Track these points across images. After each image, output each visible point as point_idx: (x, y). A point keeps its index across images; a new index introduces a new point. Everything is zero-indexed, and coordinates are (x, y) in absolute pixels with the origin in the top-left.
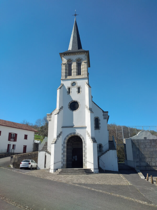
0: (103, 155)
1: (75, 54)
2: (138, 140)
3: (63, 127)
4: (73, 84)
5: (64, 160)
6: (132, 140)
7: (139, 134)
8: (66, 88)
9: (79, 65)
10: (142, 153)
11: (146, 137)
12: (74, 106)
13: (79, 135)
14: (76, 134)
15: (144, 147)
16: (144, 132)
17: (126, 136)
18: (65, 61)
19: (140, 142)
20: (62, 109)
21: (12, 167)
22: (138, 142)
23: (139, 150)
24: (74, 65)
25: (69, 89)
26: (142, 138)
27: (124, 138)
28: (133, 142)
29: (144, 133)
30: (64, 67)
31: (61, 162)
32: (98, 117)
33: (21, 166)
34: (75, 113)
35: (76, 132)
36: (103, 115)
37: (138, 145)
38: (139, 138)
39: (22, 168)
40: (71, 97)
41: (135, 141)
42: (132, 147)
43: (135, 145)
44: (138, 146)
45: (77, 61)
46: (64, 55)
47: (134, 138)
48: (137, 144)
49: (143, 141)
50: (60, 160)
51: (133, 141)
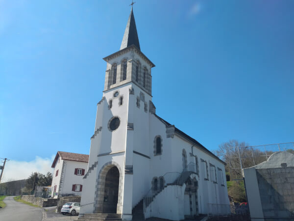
1: (120, 54)
2: (270, 169)
3: (99, 156)
4: (116, 95)
5: (96, 201)
6: (256, 170)
7: (270, 159)
8: (108, 101)
9: (125, 67)
10: (279, 194)
11: (285, 164)
12: (114, 123)
14: (112, 163)
15: (283, 182)
16: (281, 154)
17: (246, 165)
18: (109, 66)
19: (273, 173)
20: (100, 131)
21: (56, 212)
22: (269, 174)
23: (272, 188)
24: (119, 68)
25: (111, 102)
26: (278, 165)
27: (243, 168)
28: (259, 175)
29: (281, 156)
30: (107, 75)
31: (93, 204)
32: (160, 136)
34: (114, 133)
35: (112, 160)
36: (167, 132)
37: (271, 178)
38: (271, 166)
40: (111, 112)
41: (264, 172)
42: (259, 183)
43: (264, 180)
44: (269, 181)
45: (123, 63)
46: (109, 59)
47: (262, 165)
48: (267, 177)
49: (279, 171)
51: (260, 172)
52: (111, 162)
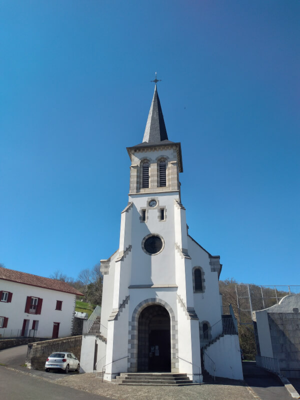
0: (212, 346)
1: (155, 149)
2: (282, 313)
3: (131, 287)
4: (151, 203)
5: (132, 354)
6: (268, 313)
7: (282, 303)
8: (139, 210)
9: (162, 169)
10: (290, 342)
11: (297, 309)
12: (153, 244)
13: (163, 303)
14: (157, 301)
15: (295, 329)
16: (294, 297)
17: (257, 305)
18: (136, 161)
19: (286, 318)
20: (130, 251)
21: (30, 368)
22: (281, 319)
23: (284, 335)
24: (153, 169)
25: (144, 212)
26: (290, 310)
27: (253, 310)
28: (270, 318)
29: (293, 299)
30: (134, 173)
32: (200, 267)
33: (48, 365)
34: (154, 258)
35: (157, 297)
36: (211, 263)
37: (282, 325)
38: (283, 310)
39: (48, 370)
40: (146, 227)
41: (276, 317)
42: (270, 329)
43: (277, 325)
44: (281, 328)
45: (159, 162)
46: (135, 151)
47: (273, 309)
48: (279, 322)
49: (291, 317)
50: (126, 354)
51: (272, 317)
52: (155, 299)
